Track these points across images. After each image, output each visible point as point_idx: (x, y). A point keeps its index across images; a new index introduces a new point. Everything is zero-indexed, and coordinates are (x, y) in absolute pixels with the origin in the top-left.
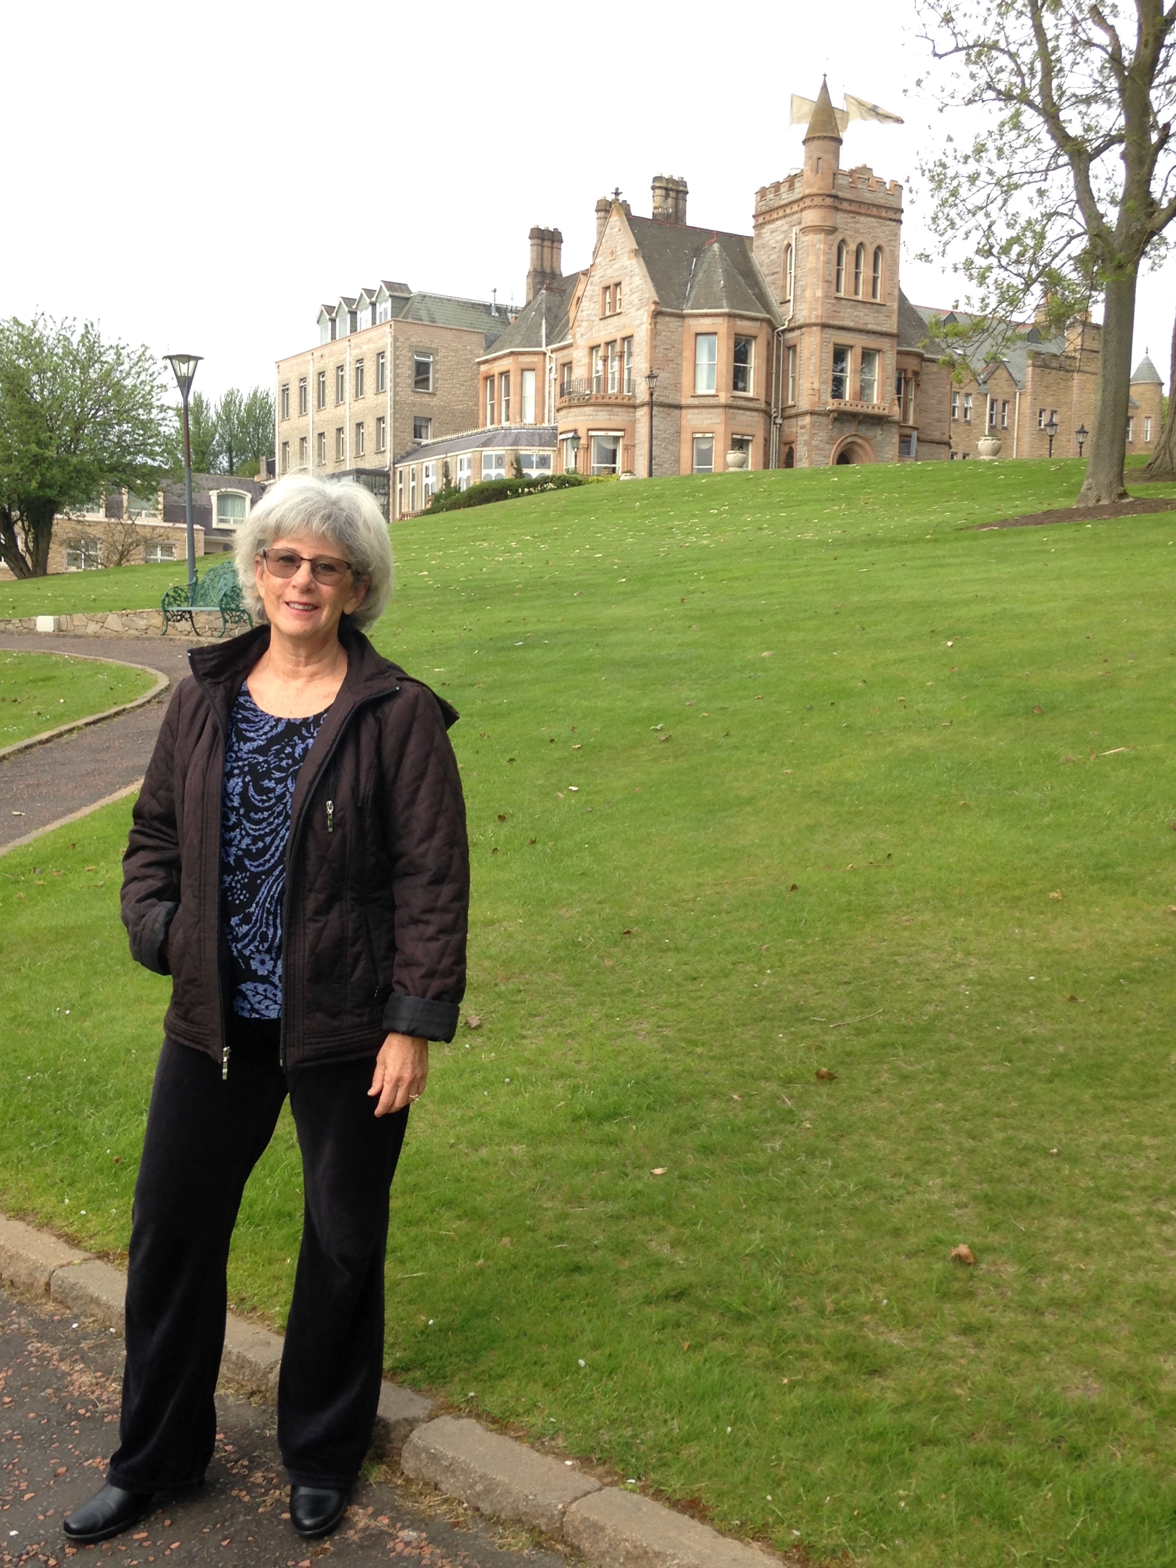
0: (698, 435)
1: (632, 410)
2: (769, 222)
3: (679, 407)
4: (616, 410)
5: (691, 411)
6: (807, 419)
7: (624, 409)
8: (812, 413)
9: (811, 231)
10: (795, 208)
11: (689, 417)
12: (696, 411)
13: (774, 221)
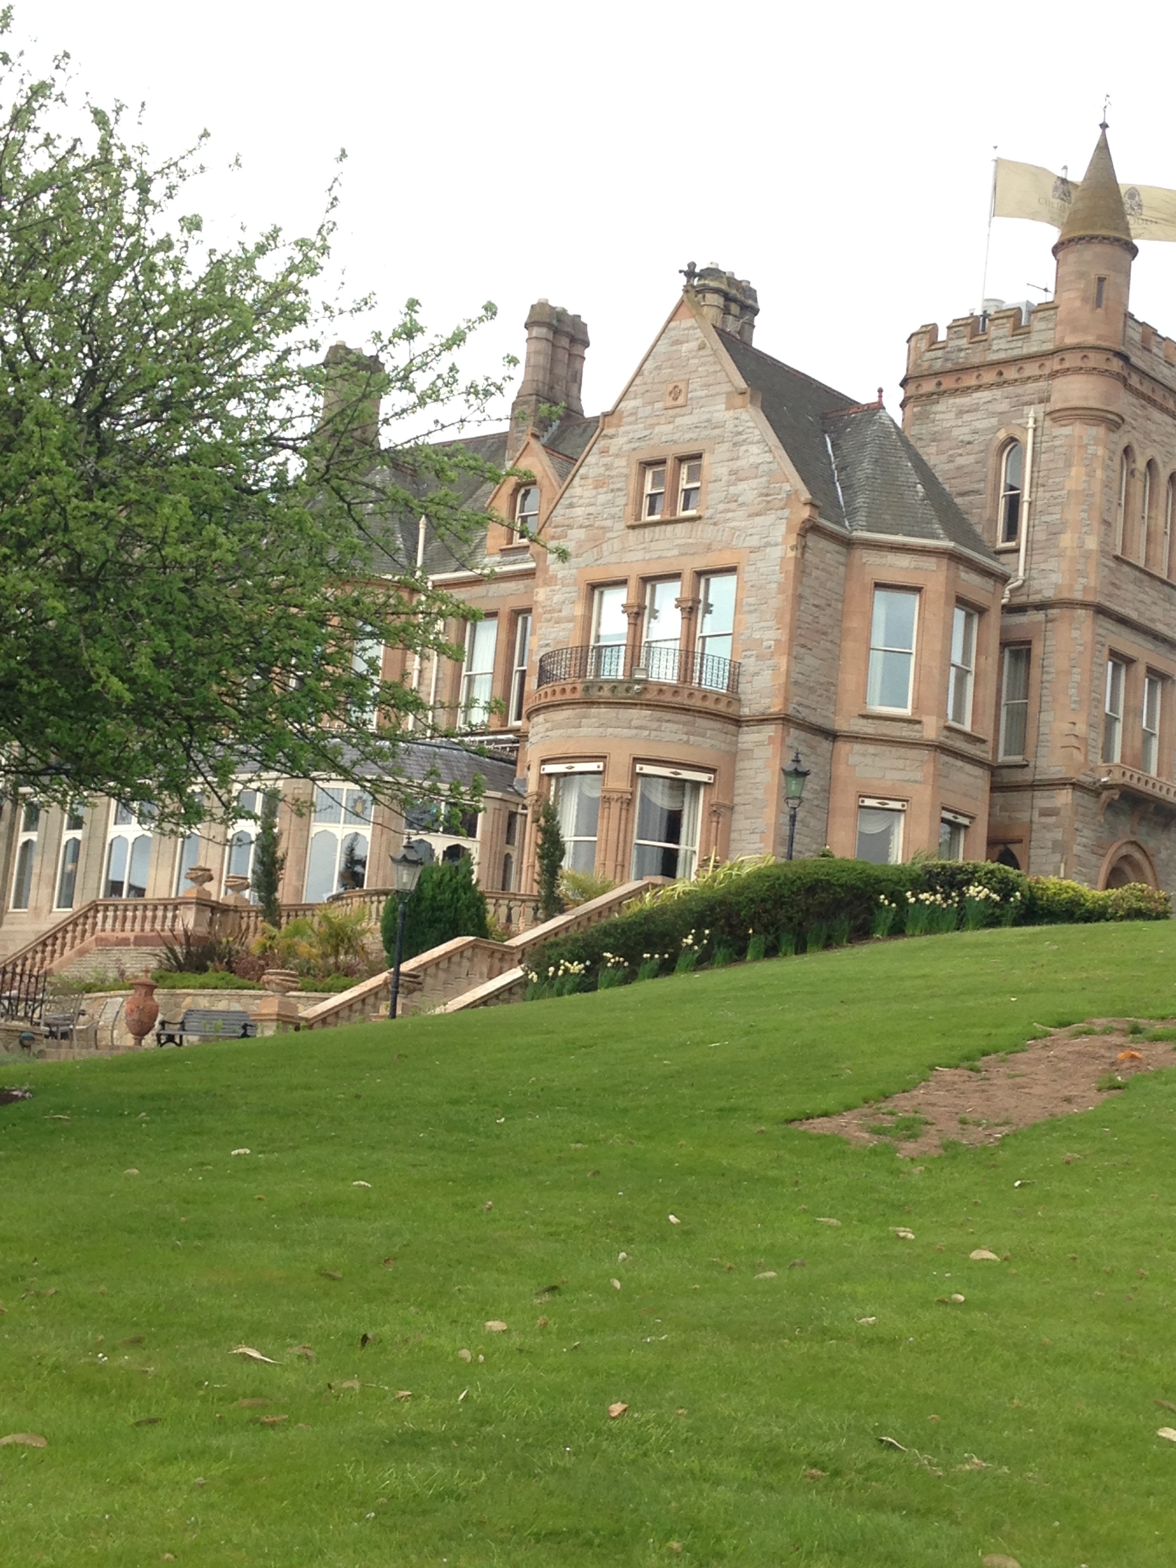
0: (869, 802)
1: (732, 728)
2: (955, 392)
3: (832, 736)
4: (703, 723)
5: (858, 747)
6: (1064, 798)
7: (717, 725)
8: (1076, 786)
9: (1079, 417)
10: (1031, 369)
11: (853, 759)
12: (871, 749)
13: (967, 390)
